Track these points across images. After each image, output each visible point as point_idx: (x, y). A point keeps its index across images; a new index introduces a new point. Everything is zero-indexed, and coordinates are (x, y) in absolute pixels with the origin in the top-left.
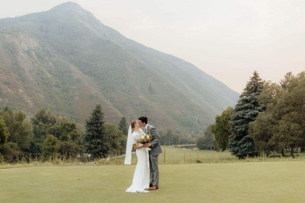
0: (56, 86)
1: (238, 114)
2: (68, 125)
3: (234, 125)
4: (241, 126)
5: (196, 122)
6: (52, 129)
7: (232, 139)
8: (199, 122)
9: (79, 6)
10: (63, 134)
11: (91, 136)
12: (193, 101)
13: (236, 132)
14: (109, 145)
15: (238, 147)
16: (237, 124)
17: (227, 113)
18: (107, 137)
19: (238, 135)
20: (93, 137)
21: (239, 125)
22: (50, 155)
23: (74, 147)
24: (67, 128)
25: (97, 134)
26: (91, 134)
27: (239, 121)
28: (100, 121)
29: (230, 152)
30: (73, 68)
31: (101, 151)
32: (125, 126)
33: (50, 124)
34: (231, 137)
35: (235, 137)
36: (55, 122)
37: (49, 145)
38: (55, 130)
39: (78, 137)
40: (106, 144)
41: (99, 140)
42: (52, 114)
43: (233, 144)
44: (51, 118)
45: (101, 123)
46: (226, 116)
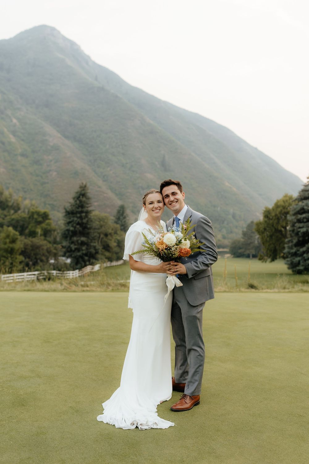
0: (23, 155)
1: (303, 204)
2: (38, 213)
3: (295, 223)
4: (306, 224)
5: (230, 217)
6: (13, 220)
7: (290, 244)
8: (234, 216)
9: (59, 32)
10: (30, 227)
11: (72, 231)
12: (227, 184)
13: (297, 234)
14: (99, 247)
15: (299, 256)
16: (299, 221)
17: (282, 203)
18: (95, 234)
19: (301, 239)
20: (74, 233)
21: (303, 222)
22: (7, 258)
23: (45, 248)
24: (36, 219)
25: (81, 229)
26: (72, 229)
27: (304, 215)
28: (85, 209)
29: (286, 264)
30: (49, 129)
31: (86, 255)
32: (125, 218)
33: (12, 212)
34: (289, 242)
35: (295, 241)
36: (19, 209)
37: (5, 243)
38: (18, 221)
39: (53, 232)
40: (95, 244)
41: (83, 239)
42: (15, 197)
43: (292, 253)
44: (14, 203)
45: (87, 212)
46: (281, 208)
